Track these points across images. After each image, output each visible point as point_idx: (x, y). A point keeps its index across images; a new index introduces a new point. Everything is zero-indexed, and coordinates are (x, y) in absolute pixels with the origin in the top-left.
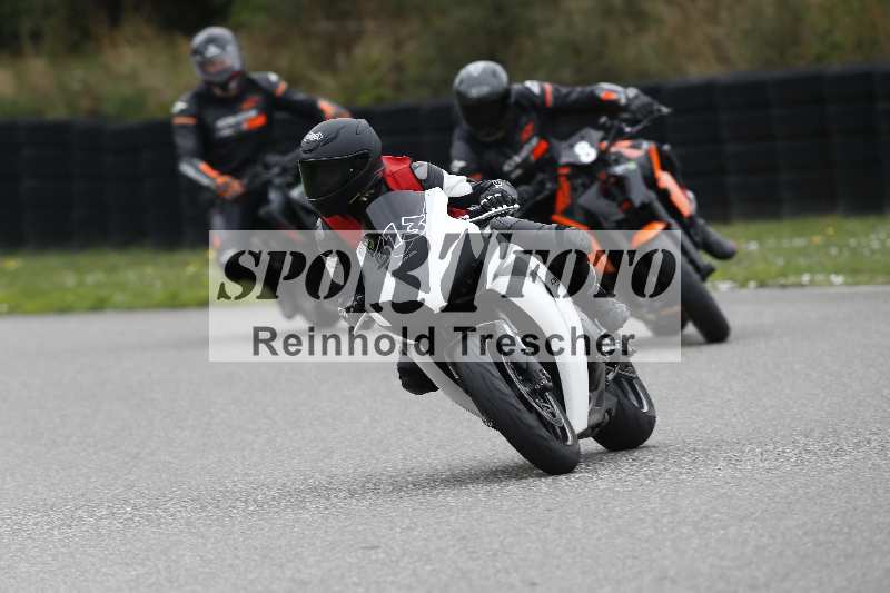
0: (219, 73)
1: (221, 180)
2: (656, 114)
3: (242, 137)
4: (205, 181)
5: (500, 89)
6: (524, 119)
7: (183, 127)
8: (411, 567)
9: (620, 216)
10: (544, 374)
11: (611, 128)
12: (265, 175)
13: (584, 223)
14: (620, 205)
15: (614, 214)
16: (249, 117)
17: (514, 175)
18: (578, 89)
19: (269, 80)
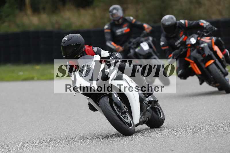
0: (117, 17)
1: (117, 47)
2: (214, 30)
3: (123, 35)
4: (113, 47)
5: (174, 23)
6: (180, 30)
7: (107, 32)
8: (141, 146)
9: (202, 58)
10: (125, 108)
11: (201, 34)
12: (129, 45)
13: (193, 61)
14: (202, 56)
15: (200, 58)
16: (125, 29)
17: (178, 46)
18: (195, 22)
19: (130, 19)
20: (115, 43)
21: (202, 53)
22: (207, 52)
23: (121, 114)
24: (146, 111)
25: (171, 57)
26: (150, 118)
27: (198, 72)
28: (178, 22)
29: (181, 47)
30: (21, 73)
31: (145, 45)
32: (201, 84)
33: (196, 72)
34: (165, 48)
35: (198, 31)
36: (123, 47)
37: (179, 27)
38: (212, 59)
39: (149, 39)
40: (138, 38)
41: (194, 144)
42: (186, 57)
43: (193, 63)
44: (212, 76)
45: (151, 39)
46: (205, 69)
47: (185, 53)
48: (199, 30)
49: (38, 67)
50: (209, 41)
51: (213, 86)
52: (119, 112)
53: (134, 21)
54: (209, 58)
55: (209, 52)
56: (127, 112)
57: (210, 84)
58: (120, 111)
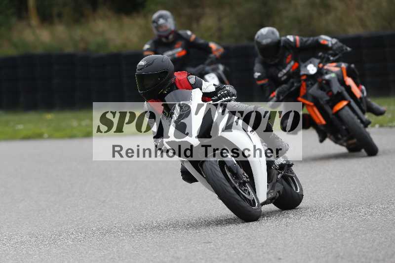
0: (164, 31)
2: (345, 51)
5: (276, 40)
6: (287, 53)
8: (225, 251)
9: (328, 98)
10: (244, 175)
11: (324, 58)
13: (312, 102)
14: (327, 93)
15: (324, 97)
16: (178, 51)
17: (283, 79)
18: (311, 38)
19: (187, 34)
21: (328, 90)
22: (336, 88)
23: (239, 185)
24: (277, 181)
25: (274, 96)
26: (281, 193)
27: (320, 120)
28: (283, 38)
29: (291, 80)
30: (20, 127)
31: (213, 78)
32: (321, 141)
33: (317, 121)
34: (263, 82)
35: (318, 53)
37: (284, 46)
38: (344, 99)
39: (218, 68)
40: (201, 66)
41: (317, 247)
43: (312, 106)
44: (344, 127)
45: (221, 67)
46: (331, 116)
48: (320, 52)
49: (49, 116)
50: (337, 69)
52: (236, 183)
53: (193, 37)
54: (339, 97)
55: (339, 88)
56: (248, 182)
57: (337, 141)
58: (238, 181)
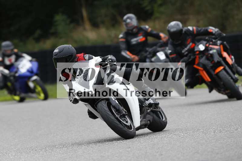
0: (131, 27)
1: (133, 56)
2: (223, 36)
5: (180, 29)
6: (188, 38)
9: (211, 65)
12: (145, 54)
13: (202, 68)
14: (211, 62)
15: (209, 64)
16: (140, 38)
17: (185, 54)
18: (204, 28)
19: (145, 28)
20: (131, 52)
21: (211, 60)
22: (217, 58)
23: (120, 117)
24: (147, 114)
26: (151, 121)
29: (190, 54)
31: (162, 55)
32: (210, 91)
33: (206, 79)
34: (173, 56)
35: (206, 37)
36: (139, 57)
38: (222, 65)
39: (165, 49)
40: (154, 47)
42: (194, 64)
43: (202, 70)
44: (222, 83)
46: (214, 76)
47: (194, 60)
50: (218, 47)
51: (222, 93)
52: (118, 115)
53: (150, 29)
54: (219, 64)
55: (218, 58)
56: (126, 115)
57: (219, 91)
